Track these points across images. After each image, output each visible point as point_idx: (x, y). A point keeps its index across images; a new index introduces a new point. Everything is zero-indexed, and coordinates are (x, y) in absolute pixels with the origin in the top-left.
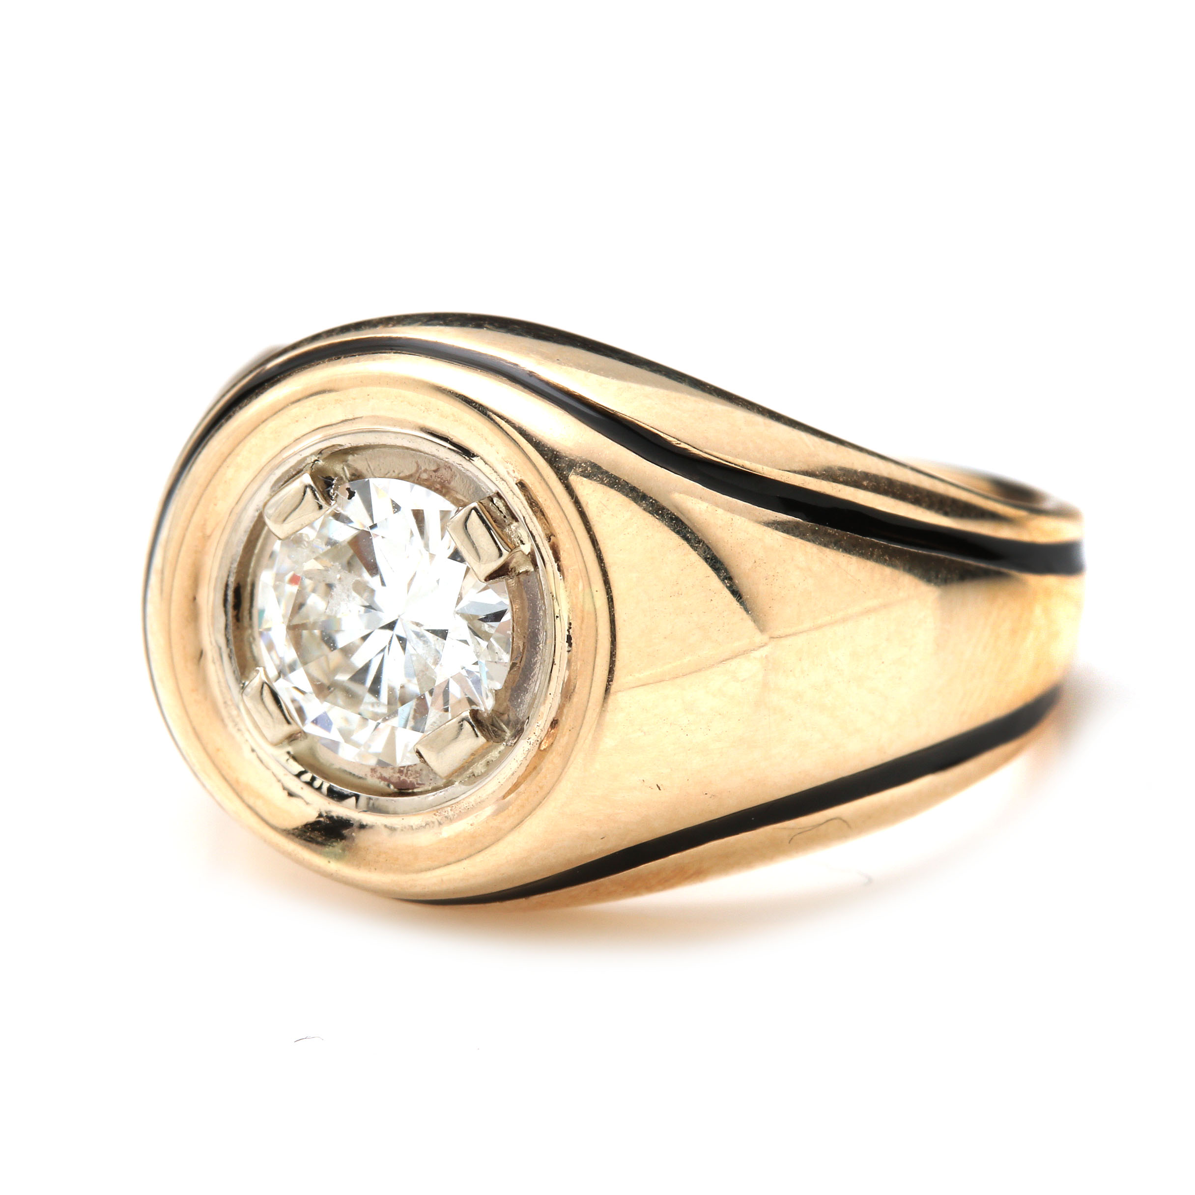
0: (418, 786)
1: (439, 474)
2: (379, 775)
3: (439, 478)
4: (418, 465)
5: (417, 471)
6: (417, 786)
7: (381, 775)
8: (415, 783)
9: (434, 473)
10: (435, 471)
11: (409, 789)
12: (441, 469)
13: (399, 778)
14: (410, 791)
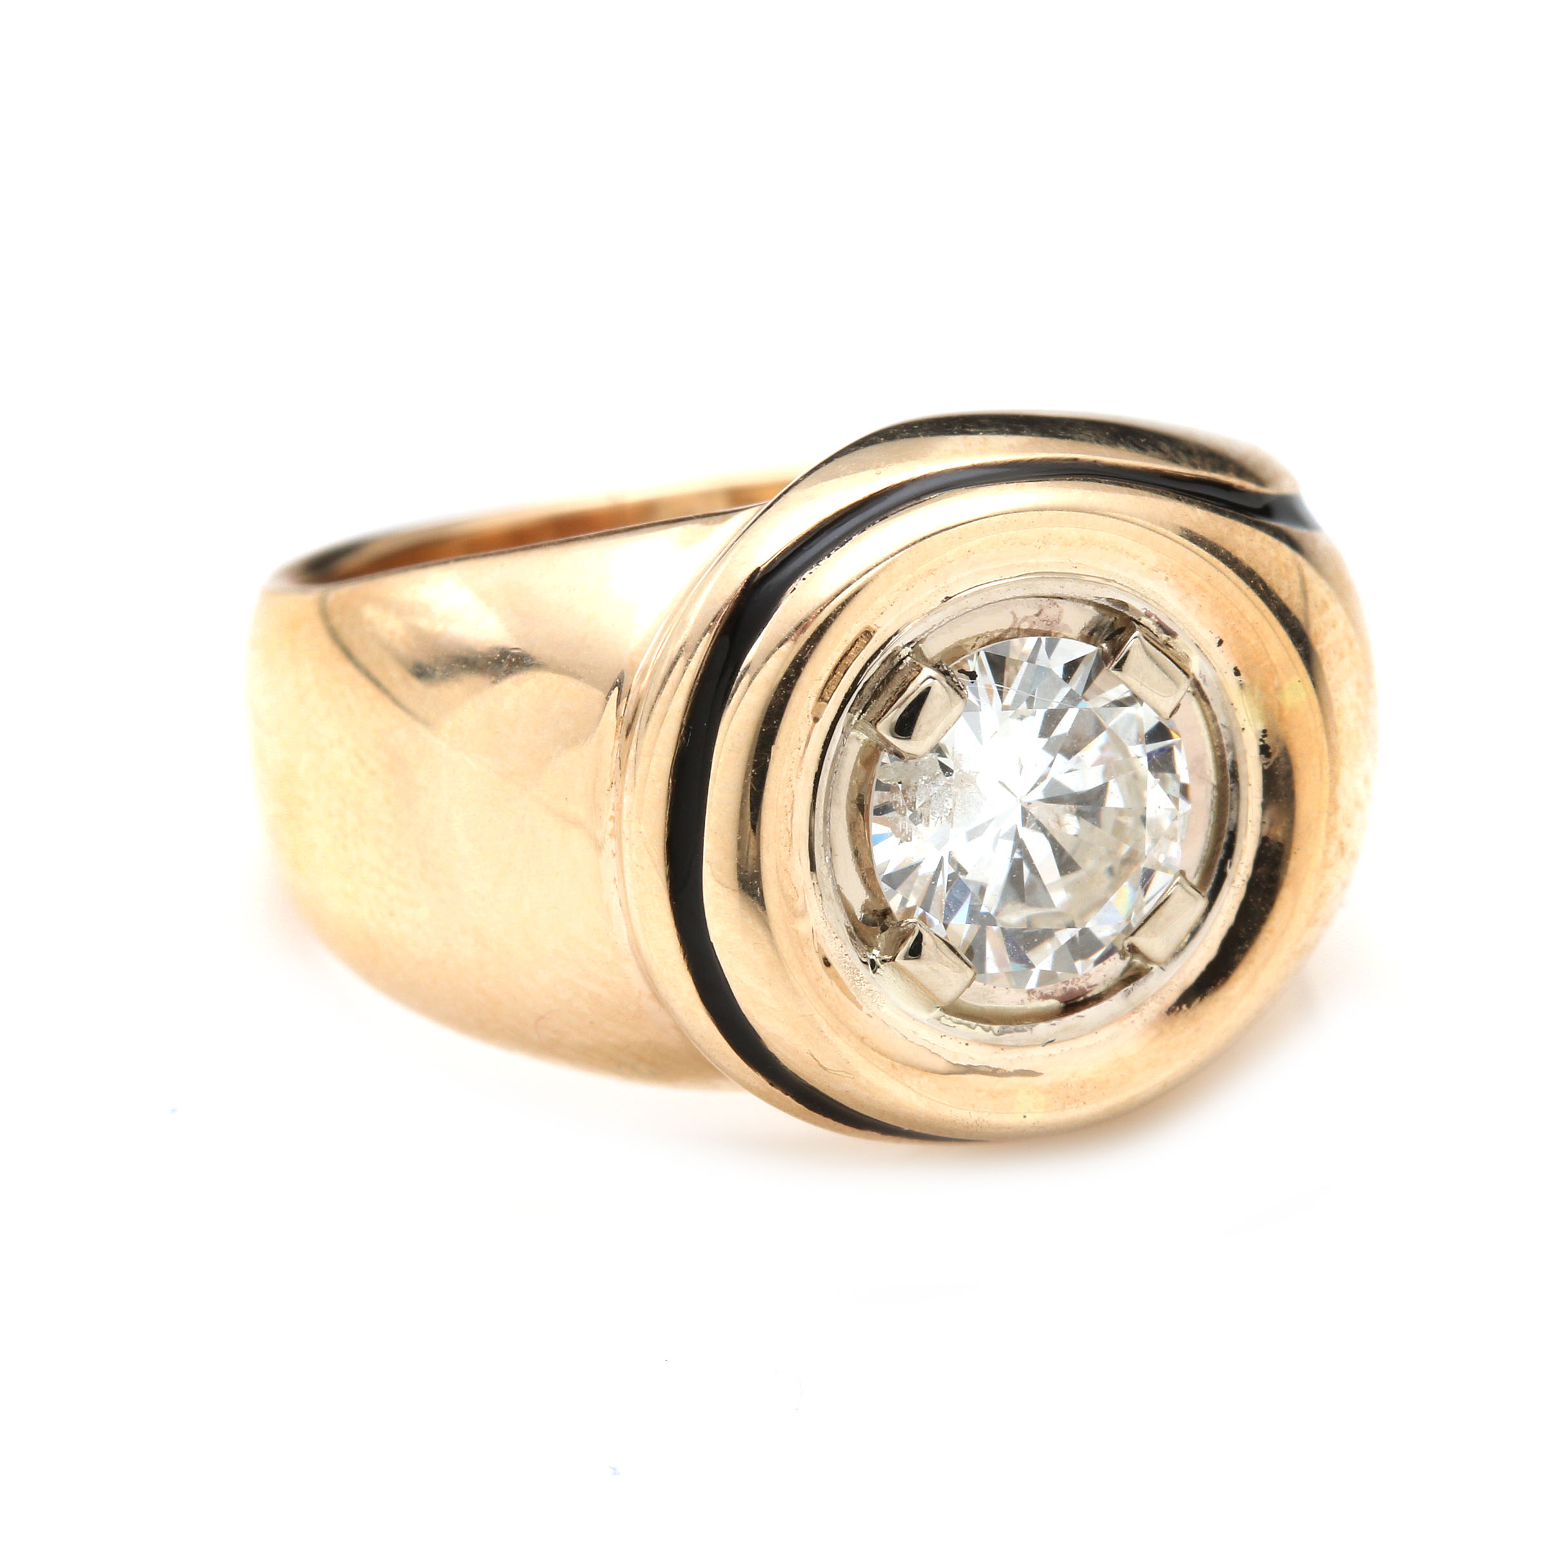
0: (1090, 989)
1: (1043, 617)
2: (1038, 995)
3: (1044, 621)
4: (1015, 616)
5: (1015, 622)
6: (1088, 990)
7: (1042, 993)
8: (1086, 987)
9: (1037, 618)
10: (1037, 615)
11: (1079, 997)
12: (1044, 610)
13: (1065, 988)
14: (1082, 998)
